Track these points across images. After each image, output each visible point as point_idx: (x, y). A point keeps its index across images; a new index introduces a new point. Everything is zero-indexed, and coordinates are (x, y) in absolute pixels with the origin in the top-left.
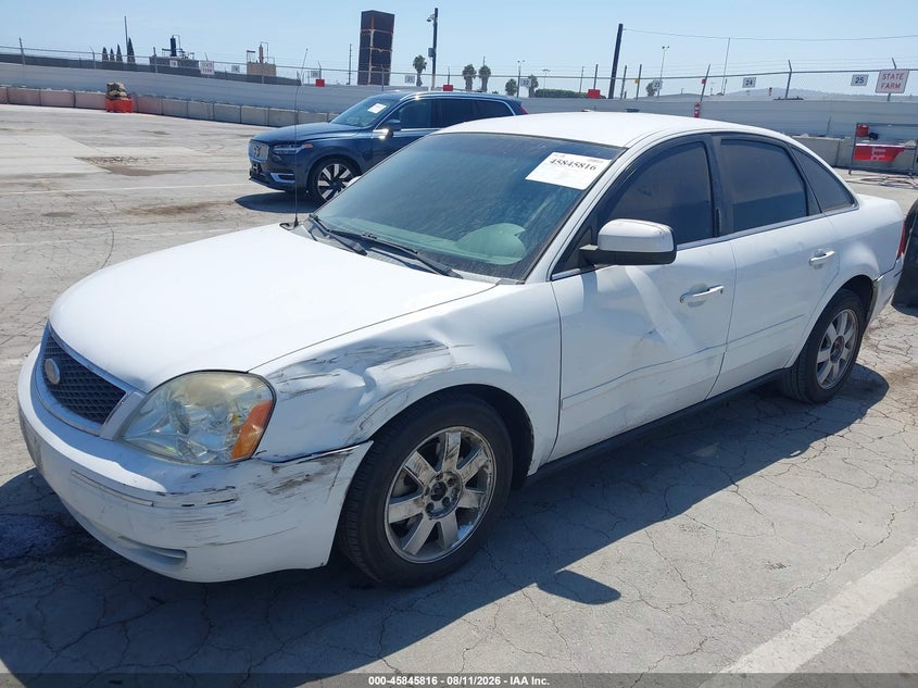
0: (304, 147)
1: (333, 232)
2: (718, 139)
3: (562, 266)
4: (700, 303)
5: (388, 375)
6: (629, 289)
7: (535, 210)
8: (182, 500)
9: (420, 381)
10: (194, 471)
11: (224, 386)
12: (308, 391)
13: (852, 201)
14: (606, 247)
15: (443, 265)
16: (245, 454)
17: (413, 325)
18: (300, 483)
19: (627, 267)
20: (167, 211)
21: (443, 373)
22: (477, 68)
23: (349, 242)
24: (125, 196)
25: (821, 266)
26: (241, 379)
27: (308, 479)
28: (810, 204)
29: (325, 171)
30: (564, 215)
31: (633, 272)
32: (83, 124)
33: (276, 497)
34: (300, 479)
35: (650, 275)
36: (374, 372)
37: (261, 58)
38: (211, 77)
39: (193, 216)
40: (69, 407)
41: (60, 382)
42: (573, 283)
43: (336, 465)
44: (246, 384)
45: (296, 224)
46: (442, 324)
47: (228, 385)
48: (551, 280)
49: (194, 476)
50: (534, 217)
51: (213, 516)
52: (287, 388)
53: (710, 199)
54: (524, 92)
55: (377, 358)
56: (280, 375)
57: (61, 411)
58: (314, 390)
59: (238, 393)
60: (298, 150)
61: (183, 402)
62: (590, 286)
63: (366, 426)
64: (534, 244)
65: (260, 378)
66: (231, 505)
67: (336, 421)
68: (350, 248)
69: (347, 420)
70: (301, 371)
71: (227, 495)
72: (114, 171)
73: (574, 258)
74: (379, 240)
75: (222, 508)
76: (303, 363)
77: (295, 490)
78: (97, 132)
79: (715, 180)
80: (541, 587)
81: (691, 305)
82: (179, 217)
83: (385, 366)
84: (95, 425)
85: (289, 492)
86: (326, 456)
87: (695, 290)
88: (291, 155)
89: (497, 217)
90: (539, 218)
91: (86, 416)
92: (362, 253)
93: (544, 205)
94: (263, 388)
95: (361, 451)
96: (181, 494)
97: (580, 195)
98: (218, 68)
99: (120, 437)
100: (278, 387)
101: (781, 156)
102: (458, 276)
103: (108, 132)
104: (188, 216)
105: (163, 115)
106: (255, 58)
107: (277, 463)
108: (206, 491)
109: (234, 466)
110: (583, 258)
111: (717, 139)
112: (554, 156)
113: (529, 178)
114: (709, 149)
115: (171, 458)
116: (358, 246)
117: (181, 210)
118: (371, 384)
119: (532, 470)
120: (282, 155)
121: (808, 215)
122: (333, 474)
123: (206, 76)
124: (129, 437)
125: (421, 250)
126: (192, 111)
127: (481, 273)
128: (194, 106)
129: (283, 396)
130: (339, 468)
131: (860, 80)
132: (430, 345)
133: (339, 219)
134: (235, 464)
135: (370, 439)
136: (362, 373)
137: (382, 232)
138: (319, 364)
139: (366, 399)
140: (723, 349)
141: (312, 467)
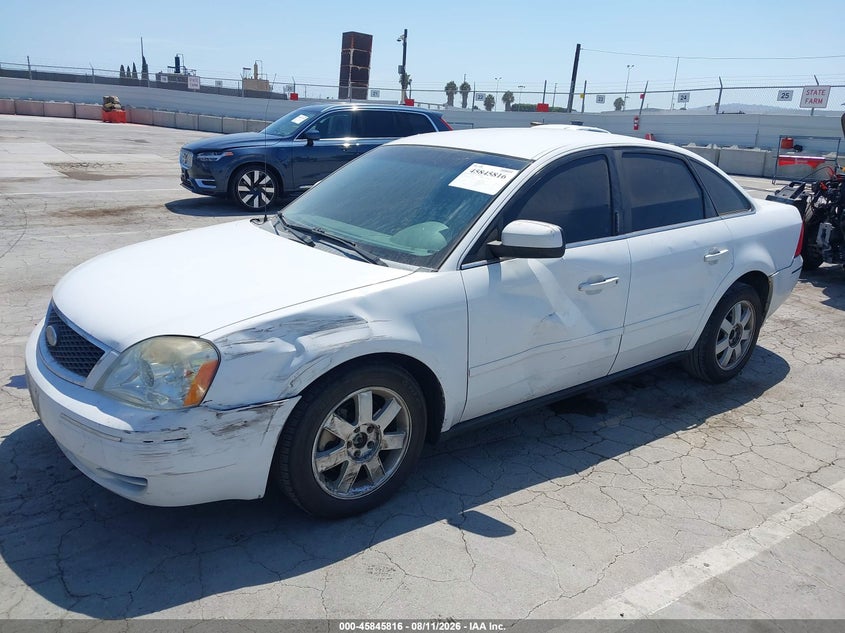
0: (224, 155)
1: (293, 227)
2: (620, 152)
3: (471, 257)
4: (598, 291)
5: (314, 343)
6: (530, 278)
7: (452, 212)
8: (144, 437)
9: (342, 348)
10: (153, 414)
11: (179, 348)
12: (247, 354)
13: (748, 206)
14: (508, 242)
15: (372, 255)
16: (196, 403)
17: (339, 303)
18: (239, 428)
19: (529, 260)
20: (92, 214)
21: (362, 342)
22: (458, 85)
23: (301, 235)
24: (63, 199)
25: (715, 262)
26: (194, 342)
27: (246, 425)
28: (707, 209)
29: (245, 177)
30: (475, 216)
31: (533, 263)
32: (72, 132)
33: (220, 438)
34: (240, 424)
35: (548, 266)
36: (304, 340)
37: (256, 74)
38: (197, 91)
39: (116, 219)
40: (62, 364)
41: (57, 344)
42: (480, 272)
43: (270, 415)
44: (197, 346)
45: (266, 220)
46: (363, 303)
47: (182, 347)
48: (461, 269)
49: (153, 419)
50: (451, 217)
51: (168, 451)
52: (230, 351)
53: (609, 204)
54: (500, 106)
55: (307, 329)
56: (225, 340)
57: (56, 367)
58: (253, 353)
59: (190, 354)
60: (219, 157)
61: (149, 360)
62: (495, 275)
63: (296, 385)
64: (450, 239)
65: (209, 342)
66: (183, 443)
67: (271, 379)
68: (302, 241)
69: (280, 378)
70: (242, 337)
71: (179, 434)
72: (70, 175)
73: (482, 251)
74: (326, 233)
75: (174, 446)
76: (244, 331)
77: (235, 433)
78: (82, 140)
79: (615, 187)
80: (451, 522)
81: (589, 293)
82: (100, 219)
83: (314, 335)
84: (81, 378)
85: (231, 434)
86: (261, 406)
87: (592, 280)
88: (214, 162)
89: (422, 218)
90: (455, 217)
91: (75, 371)
92: (311, 245)
93: (460, 207)
94: (211, 350)
95: (291, 404)
96: (143, 432)
97: (491, 199)
98: (205, 83)
99: (99, 389)
100: (222, 350)
101: (680, 167)
102: (384, 265)
103: (92, 140)
104: (109, 218)
105: (153, 125)
106: (251, 75)
107: (219, 411)
108: (163, 430)
109: (186, 412)
110: (488, 251)
111: (618, 153)
112: (475, 166)
113: (452, 184)
114: (610, 161)
115: (137, 404)
116: (309, 238)
117: (107, 212)
118: (301, 350)
119: (446, 427)
120: (208, 162)
121: (705, 218)
122: (266, 422)
123: (192, 90)
124: (106, 387)
125: (360, 243)
126: (179, 122)
127: (404, 263)
128: (182, 118)
129: (227, 357)
130: (272, 417)
131: (785, 96)
132: (352, 320)
133: (300, 216)
134: (186, 410)
135: (299, 394)
136: (293, 342)
137: (330, 227)
138: (258, 332)
139: (296, 361)
140: (620, 332)
141: (250, 415)
